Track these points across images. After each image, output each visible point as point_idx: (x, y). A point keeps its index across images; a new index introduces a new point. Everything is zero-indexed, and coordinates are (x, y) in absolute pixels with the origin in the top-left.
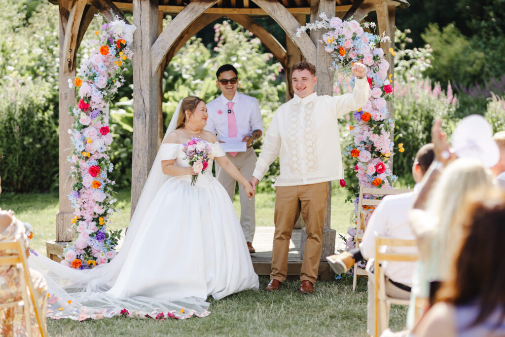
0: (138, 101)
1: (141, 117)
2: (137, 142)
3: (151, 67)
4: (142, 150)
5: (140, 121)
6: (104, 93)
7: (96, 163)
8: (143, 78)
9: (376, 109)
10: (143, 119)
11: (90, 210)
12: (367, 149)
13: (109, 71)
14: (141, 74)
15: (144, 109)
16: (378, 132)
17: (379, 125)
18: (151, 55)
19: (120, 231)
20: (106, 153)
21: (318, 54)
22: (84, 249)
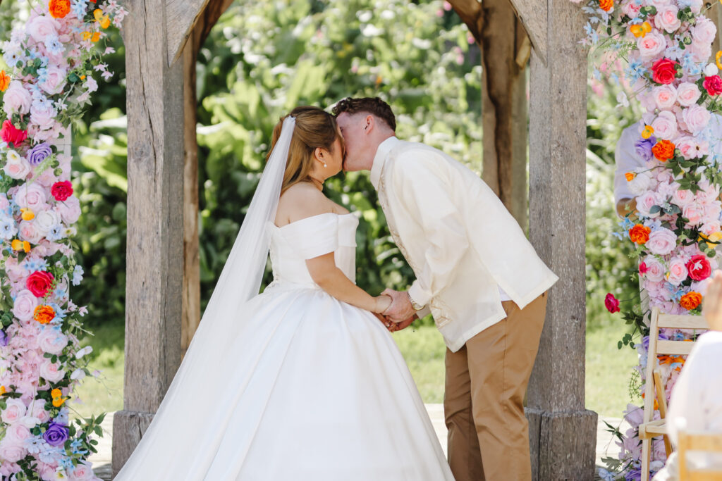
0: (139, 123)
1: (145, 159)
2: (137, 216)
3: (166, 45)
4: (148, 234)
5: (144, 168)
6: (60, 104)
7: (43, 266)
8: (148, 70)
9: (687, 133)
10: (149, 163)
11: (30, 372)
12: (666, 224)
13: (71, 55)
14: (144, 61)
15: (152, 140)
16: (691, 184)
17: (693, 168)
18: (165, 17)
19: (100, 419)
20: (65, 241)
21: (550, 7)
22: (18, 463)
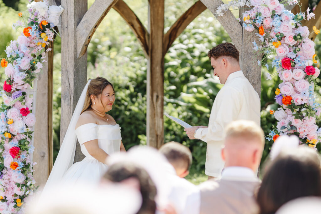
0: (65, 83)
2: (64, 124)
3: (76, 48)
6: (24, 74)
7: (18, 144)
8: (68, 59)
9: (298, 93)
11: (11, 191)
13: (34, 52)
14: (67, 56)
15: (70, 90)
16: (299, 116)
17: (300, 109)
18: (75, 36)
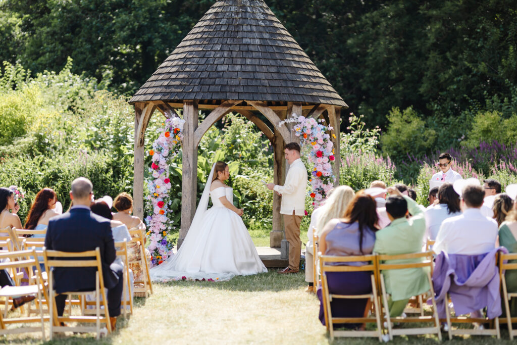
1: (187, 174)
3: (194, 145)
4: (188, 193)
5: (187, 176)
6: (167, 159)
7: (162, 200)
8: (189, 151)
9: (325, 170)
11: (158, 227)
12: (319, 193)
13: (170, 147)
15: (190, 169)
16: (326, 183)
17: (326, 179)
18: (194, 137)
19: (175, 239)
20: (168, 193)
21: (291, 137)
22: (154, 250)
